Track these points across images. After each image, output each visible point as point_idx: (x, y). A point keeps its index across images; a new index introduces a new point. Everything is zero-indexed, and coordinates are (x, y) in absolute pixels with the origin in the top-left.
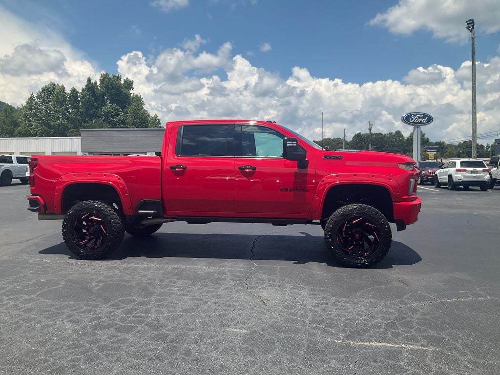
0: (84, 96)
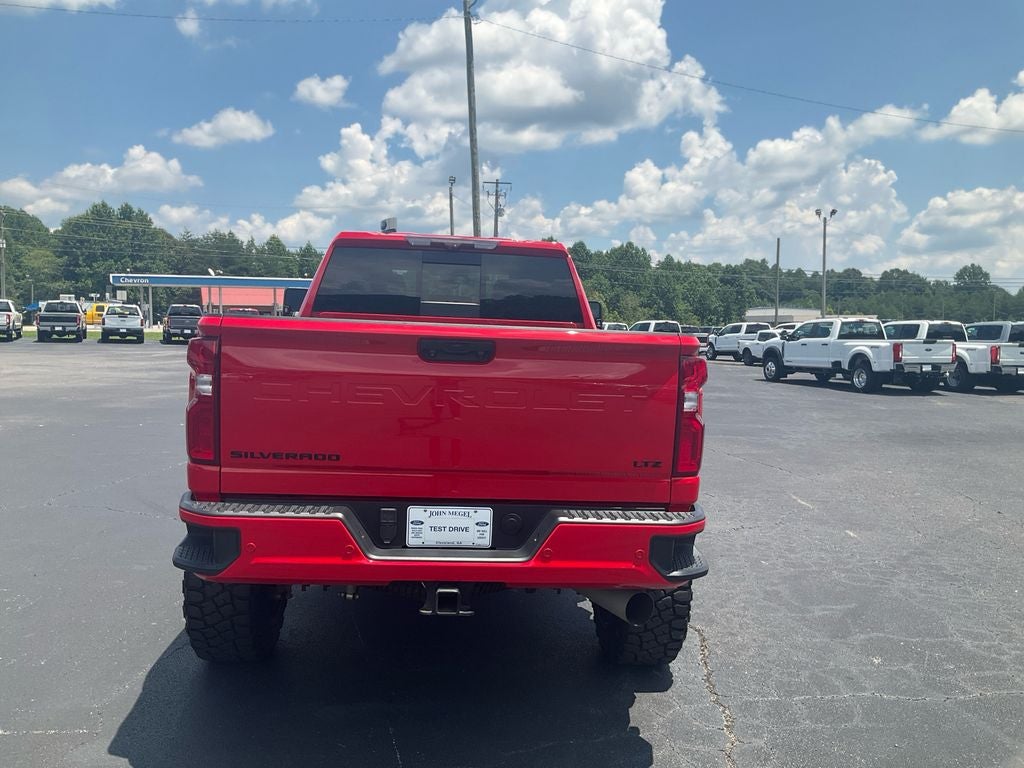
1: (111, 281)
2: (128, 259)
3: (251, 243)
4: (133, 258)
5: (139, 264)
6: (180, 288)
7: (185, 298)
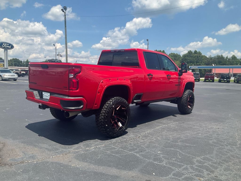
1: (189, 68)
2: (195, 63)
3: (227, 57)
4: (197, 62)
5: (198, 64)
6: (207, 69)
7: (209, 71)
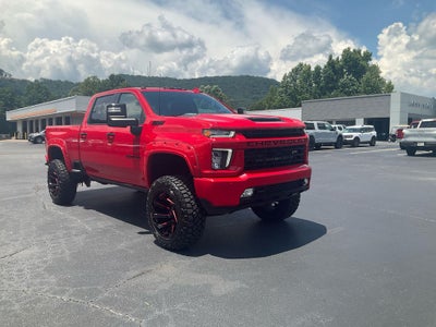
0: (325, 72)
